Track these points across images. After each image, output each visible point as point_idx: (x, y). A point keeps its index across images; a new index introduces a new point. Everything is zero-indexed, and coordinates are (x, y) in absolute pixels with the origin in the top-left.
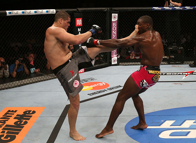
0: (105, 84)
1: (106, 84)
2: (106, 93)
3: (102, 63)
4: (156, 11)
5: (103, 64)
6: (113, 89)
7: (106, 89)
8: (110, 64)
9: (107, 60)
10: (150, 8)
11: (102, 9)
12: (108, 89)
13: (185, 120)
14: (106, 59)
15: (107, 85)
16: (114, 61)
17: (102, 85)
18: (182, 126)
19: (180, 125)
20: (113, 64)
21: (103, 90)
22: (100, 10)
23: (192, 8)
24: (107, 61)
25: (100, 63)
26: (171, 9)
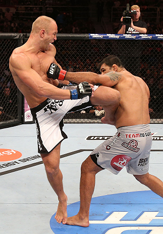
0: (15, 152)
1: (17, 152)
2: (17, 166)
3: (10, 119)
4: (95, 39)
5: (11, 121)
6: (27, 160)
7: (17, 160)
8: (22, 122)
9: (17, 115)
10: (86, 35)
11: (11, 36)
12: (20, 160)
13: (143, 212)
14: (16, 113)
15: (18, 154)
16: (29, 116)
17: (11, 154)
18: (138, 222)
19: (136, 220)
20: (26, 120)
21: (13, 161)
22: (8, 36)
23: (150, 37)
24: (18, 117)
25: (7, 120)
26: (118, 37)
